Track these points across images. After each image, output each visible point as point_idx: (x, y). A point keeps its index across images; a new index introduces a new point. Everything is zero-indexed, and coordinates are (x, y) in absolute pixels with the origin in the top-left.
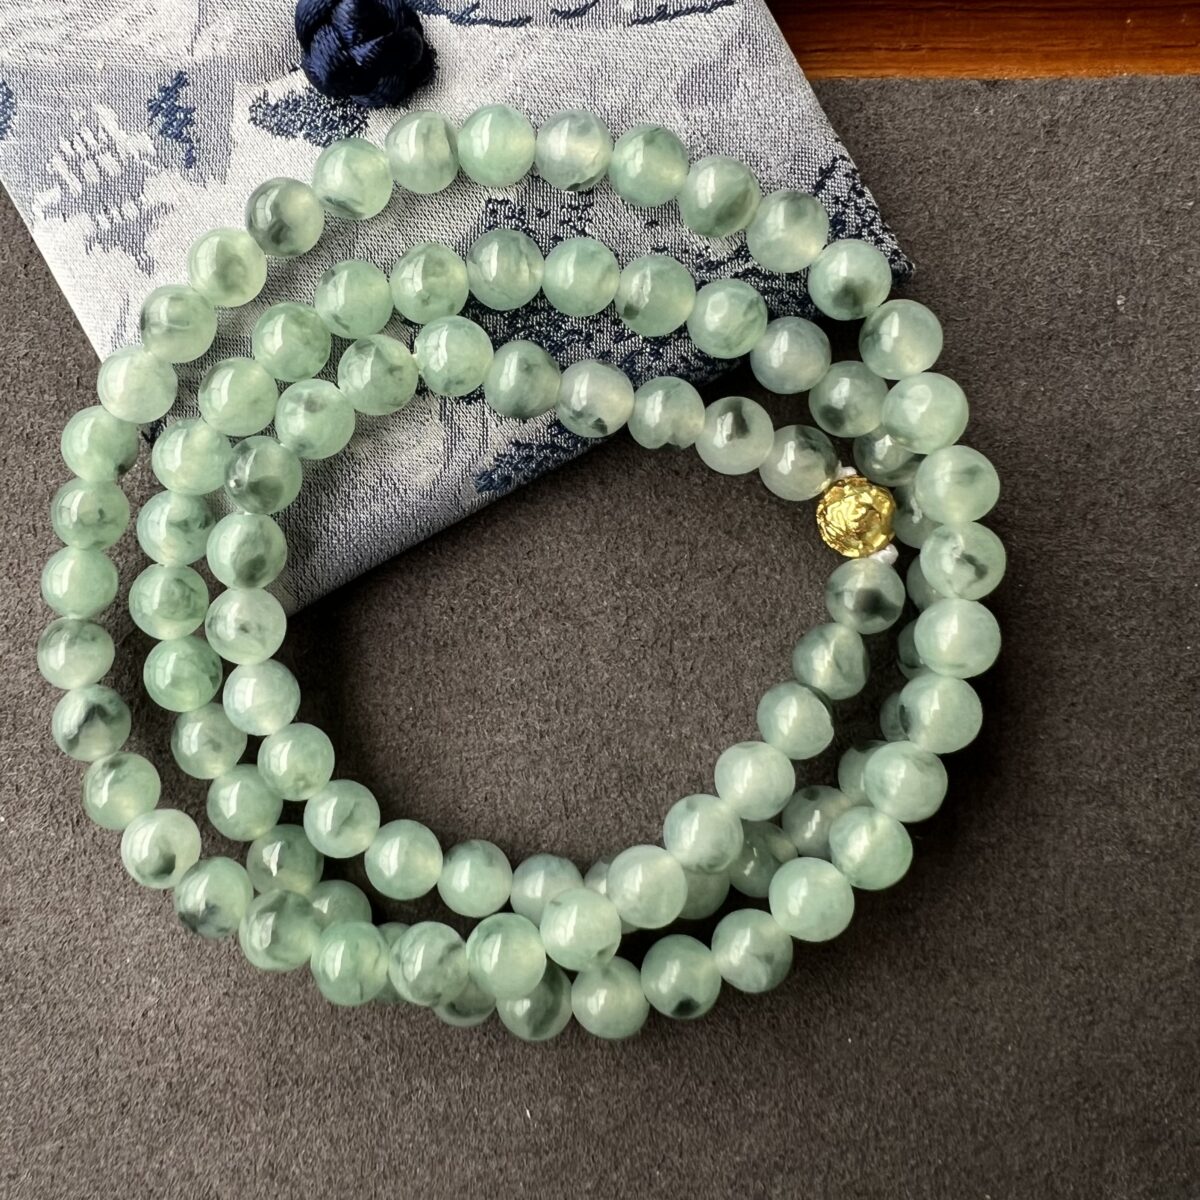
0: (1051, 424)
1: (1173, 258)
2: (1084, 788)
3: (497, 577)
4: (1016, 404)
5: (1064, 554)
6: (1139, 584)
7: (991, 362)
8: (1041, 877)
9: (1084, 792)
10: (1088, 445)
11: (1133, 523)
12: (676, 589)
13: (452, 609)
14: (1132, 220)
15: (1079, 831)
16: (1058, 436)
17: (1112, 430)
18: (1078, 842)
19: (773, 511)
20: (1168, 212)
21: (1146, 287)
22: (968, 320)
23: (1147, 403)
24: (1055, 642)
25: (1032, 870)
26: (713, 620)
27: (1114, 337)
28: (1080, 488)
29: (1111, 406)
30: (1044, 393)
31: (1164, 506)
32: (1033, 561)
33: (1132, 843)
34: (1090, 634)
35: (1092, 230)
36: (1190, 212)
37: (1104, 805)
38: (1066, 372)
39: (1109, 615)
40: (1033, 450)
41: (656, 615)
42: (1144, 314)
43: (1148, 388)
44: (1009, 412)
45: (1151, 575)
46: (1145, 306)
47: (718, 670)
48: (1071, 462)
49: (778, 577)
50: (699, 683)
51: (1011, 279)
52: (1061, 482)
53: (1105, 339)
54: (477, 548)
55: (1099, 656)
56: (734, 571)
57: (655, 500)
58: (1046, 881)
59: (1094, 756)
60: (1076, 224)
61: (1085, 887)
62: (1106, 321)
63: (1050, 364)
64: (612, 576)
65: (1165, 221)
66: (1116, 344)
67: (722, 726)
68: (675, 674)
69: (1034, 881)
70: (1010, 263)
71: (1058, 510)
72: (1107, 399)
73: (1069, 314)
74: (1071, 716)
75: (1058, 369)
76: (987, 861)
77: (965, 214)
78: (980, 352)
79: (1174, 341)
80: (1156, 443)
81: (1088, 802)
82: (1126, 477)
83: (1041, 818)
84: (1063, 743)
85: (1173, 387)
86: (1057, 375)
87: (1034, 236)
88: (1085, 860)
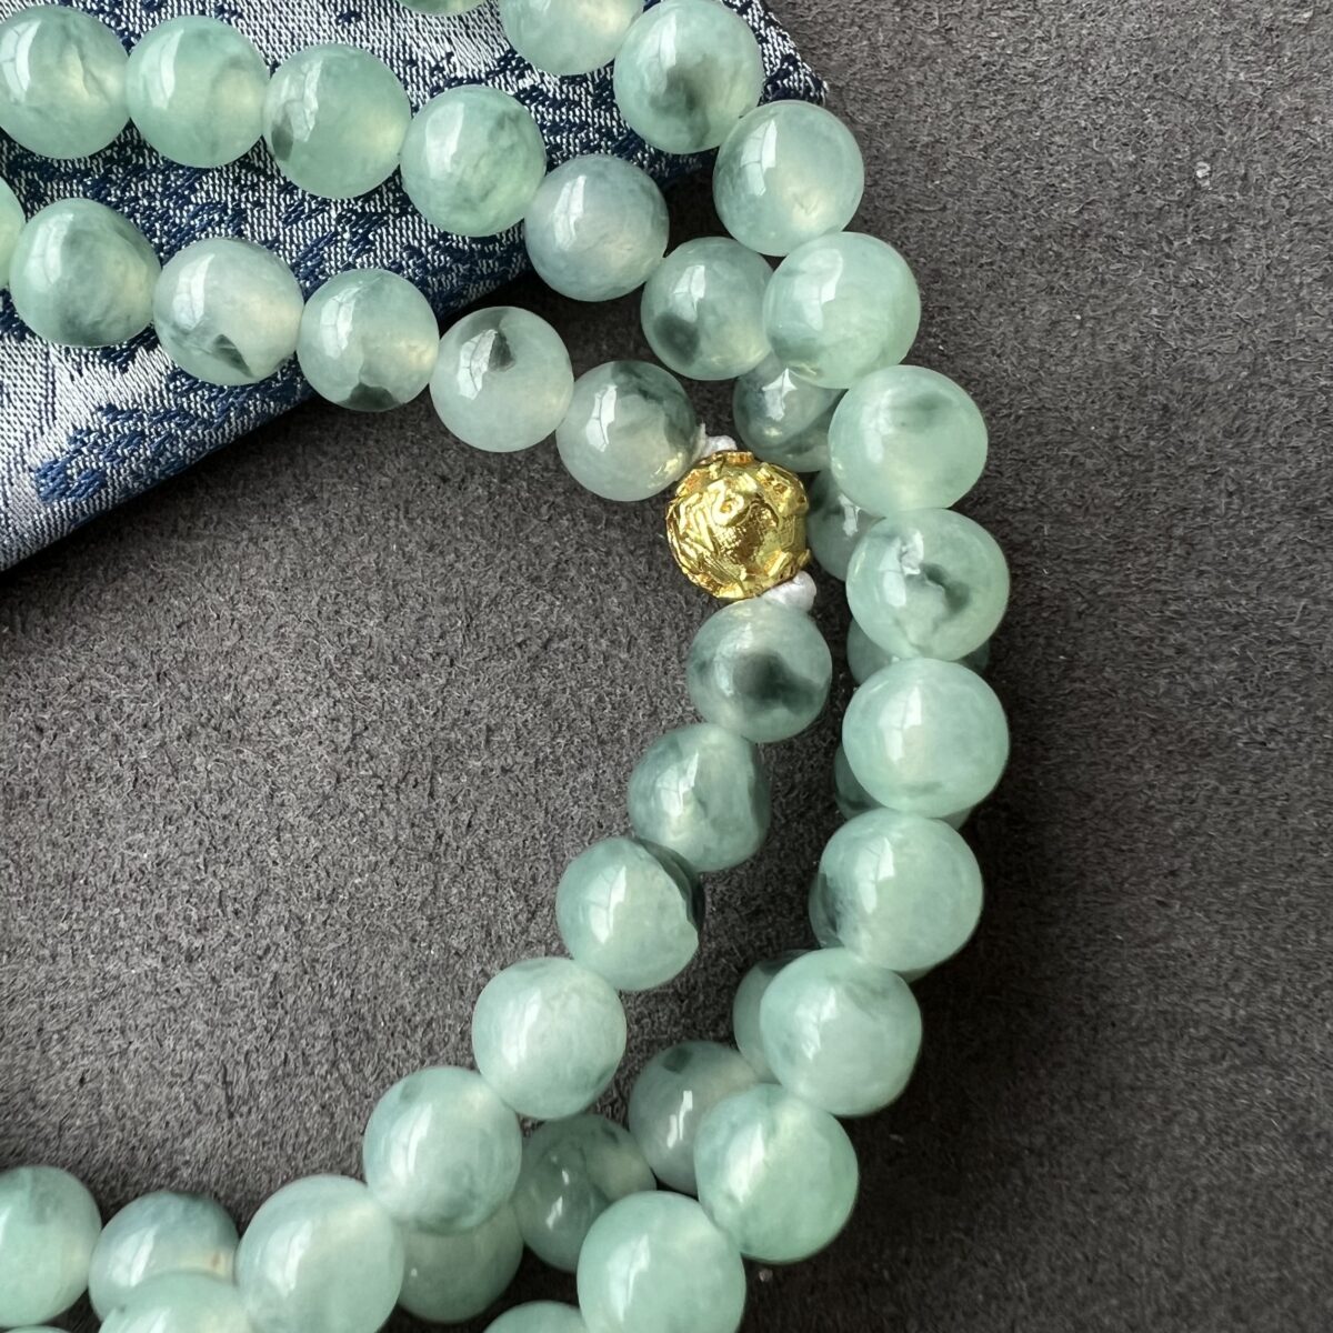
0: (1097, 374)
1: (1284, 101)
2: (1204, 1031)
3: (123, 670)
4: (1032, 343)
5: (1137, 599)
6: (1276, 650)
7: (987, 275)
8: (1136, 1212)
9: (1205, 1040)
10: (1165, 408)
11: (1256, 542)
12: (442, 681)
13: (40, 730)
14: (1210, 44)
15: (1201, 1120)
16: (1112, 395)
17: (1205, 381)
18: (1202, 1139)
19: (614, 541)
20: (1270, 30)
21: (1243, 149)
22: (944, 209)
23: (1263, 334)
24: (1132, 758)
25: (1116, 1198)
26: (507, 735)
27: (1197, 230)
28: (1157, 483)
29: (1200, 342)
30: (1081, 324)
31: (1309, 510)
32: (1080, 614)
33: (1302, 1139)
34: (1195, 742)
35: (1145, 60)
36: (1307, 28)
37: (1245, 1064)
38: (1118, 288)
39: (1226, 706)
40: (1069, 420)
41: (405, 730)
42: (1244, 190)
43: (1263, 311)
44: (1021, 358)
45: (1296, 633)
46: (1245, 177)
47: (517, 829)
48: (1137, 439)
49: (624, 656)
50: (482, 850)
51: (1015, 141)
52: (1123, 474)
53: (1181, 234)
54: (87, 619)
55: (1214, 783)
56: (545, 647)
57: (404, 526)
58: (1144, 1217)
59: (1216, 970)
60: (1117, 53)
61: (1221, 1229)
62: (1180, 203)
63: (1090, 276)
64: (327, 662)
65: (1268, 43)
66: (1202, 241)
67: (525, 931)
68: (439, 837)
69: (1121, 1219)
70: (1010, 115)
71: (1121, 522)
72: (1191, 331)
73: (1116, 194)
74: (1169, 894)
75: (1103, 282)
76: (1027, 1181)
77: (930, 42)
78: (966, 261)
79: (1297, 232)
80: (1285, 402)
81: (1215, 1060)
82: (1237, 462)
83: (1127, 1094)
84: (1160, 948)
85: (1304, 306)
86: (1103, 293)
87: (1047, 73)
88: (1217, 1176)
